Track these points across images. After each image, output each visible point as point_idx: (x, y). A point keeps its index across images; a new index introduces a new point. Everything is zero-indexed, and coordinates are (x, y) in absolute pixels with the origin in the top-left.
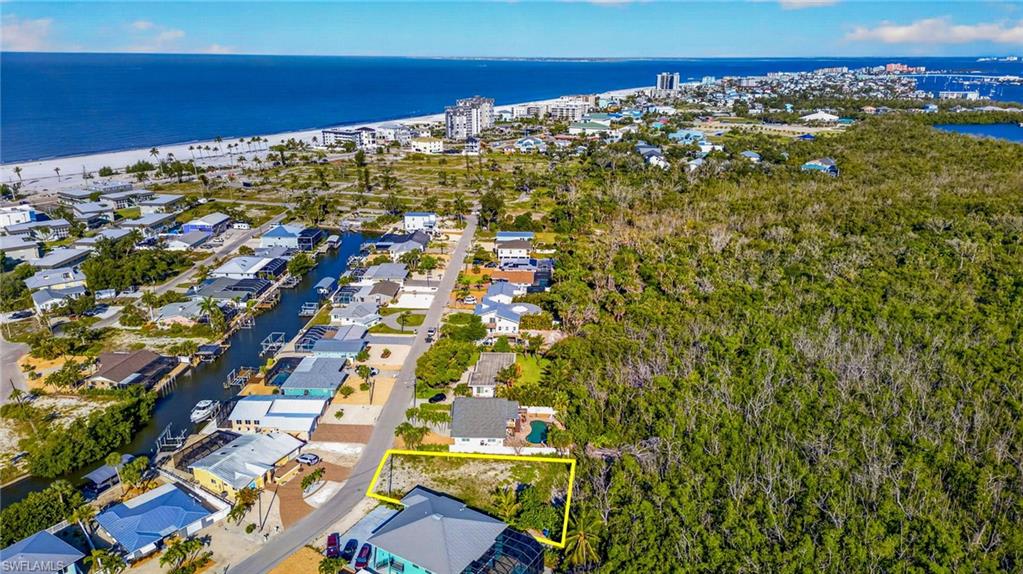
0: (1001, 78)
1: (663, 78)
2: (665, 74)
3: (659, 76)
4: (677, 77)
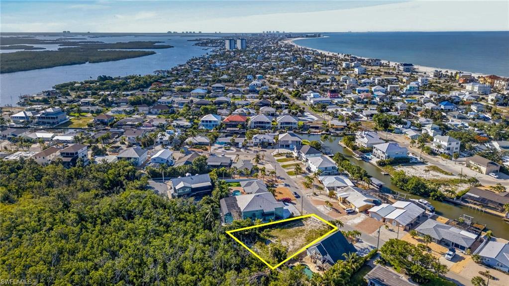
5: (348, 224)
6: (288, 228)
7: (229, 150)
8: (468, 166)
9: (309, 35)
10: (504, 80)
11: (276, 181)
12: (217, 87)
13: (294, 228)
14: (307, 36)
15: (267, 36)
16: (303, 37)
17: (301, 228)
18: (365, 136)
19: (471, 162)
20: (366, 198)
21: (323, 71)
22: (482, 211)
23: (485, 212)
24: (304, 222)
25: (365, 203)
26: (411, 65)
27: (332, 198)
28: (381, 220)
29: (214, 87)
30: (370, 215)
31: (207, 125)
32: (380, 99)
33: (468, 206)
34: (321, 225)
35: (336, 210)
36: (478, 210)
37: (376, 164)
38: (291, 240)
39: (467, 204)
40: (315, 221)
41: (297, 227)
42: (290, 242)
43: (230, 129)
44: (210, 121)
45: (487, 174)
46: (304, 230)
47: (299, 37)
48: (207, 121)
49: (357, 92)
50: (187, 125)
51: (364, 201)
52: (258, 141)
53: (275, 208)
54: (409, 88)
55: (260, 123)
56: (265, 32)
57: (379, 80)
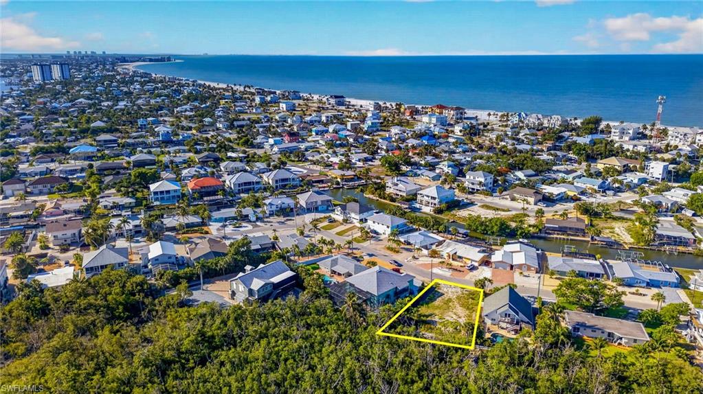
7: (241, 227)
8: (513, 199)
9: (153, 58)
10: (452, 109)
11: (352, 253)
12: (105, 141)
13: (438, 300)
14: (151, 60)
15: (82, 58)
16: (144, 61)
17: (444, 298)
18: (398, 183)
19: (515, 195)
20: (479, 249)
21: (239, 108)
22: (568, 239)
23: (571, 240)
24: (440, 291)
25: (482, 255)
26: (342, 97)
27: (435, 257)
28: (508, 268)
29: (100, 141)
30: (494, 266)
31: (162, 199)
32: (354, 140)
33: (553, 238)
34: (460, 289)
35: (456, 270)
36: (564, 239)
37: (432, 213)
38: (450, 313)
39: (552, 236)
41: (440, 298)
43: (209, 198)
44: (168, 192)
45: (536, 204)
46: (450, 299)
47: (138, 61)
48: (162, 192)
49: (314, 133)
50: (130, 203)
51: (479, 252)
52: (274, 208)
53: (409, 282)
54: (370, 124)
55: (245, 184)
56: (72, 53)
57: (328, 117)
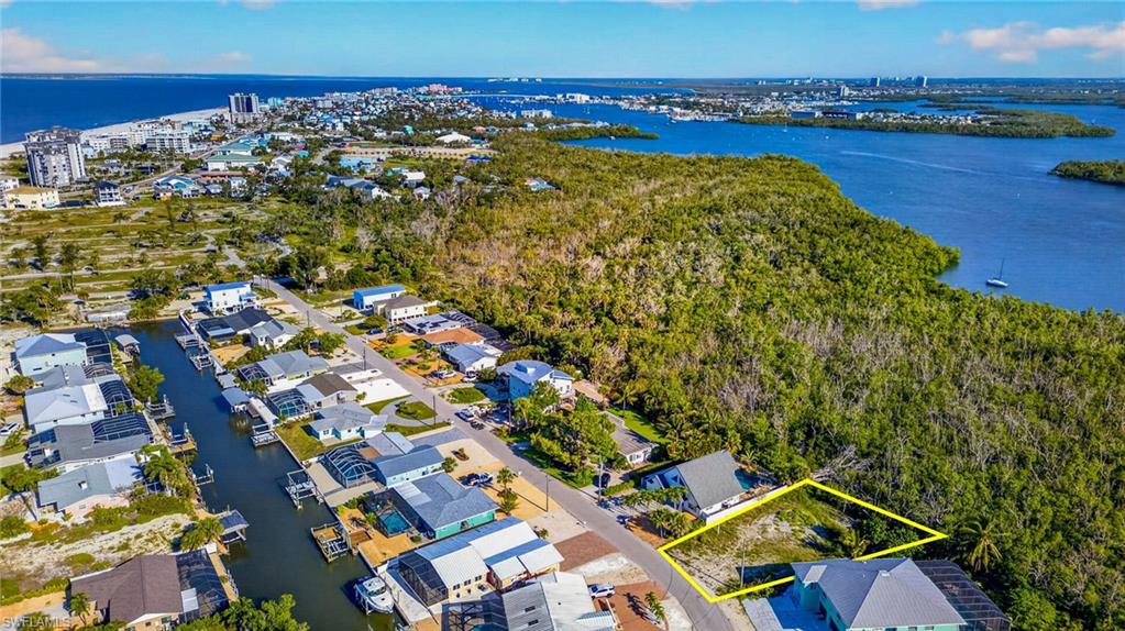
0: (537, 98)
1: (237, 99)
2: (238, 95)
3: (232, 98)
4: (254, 98)
5: (625, 561)
6: (778, 565)
13: (764, 563)
17: (745, 562)
24: (735, 576)
34: (695, 563)
38: (770, 536)
40: (705, 578)
41: (755, 564)
42: (771, 529)
46: (739, 556)
